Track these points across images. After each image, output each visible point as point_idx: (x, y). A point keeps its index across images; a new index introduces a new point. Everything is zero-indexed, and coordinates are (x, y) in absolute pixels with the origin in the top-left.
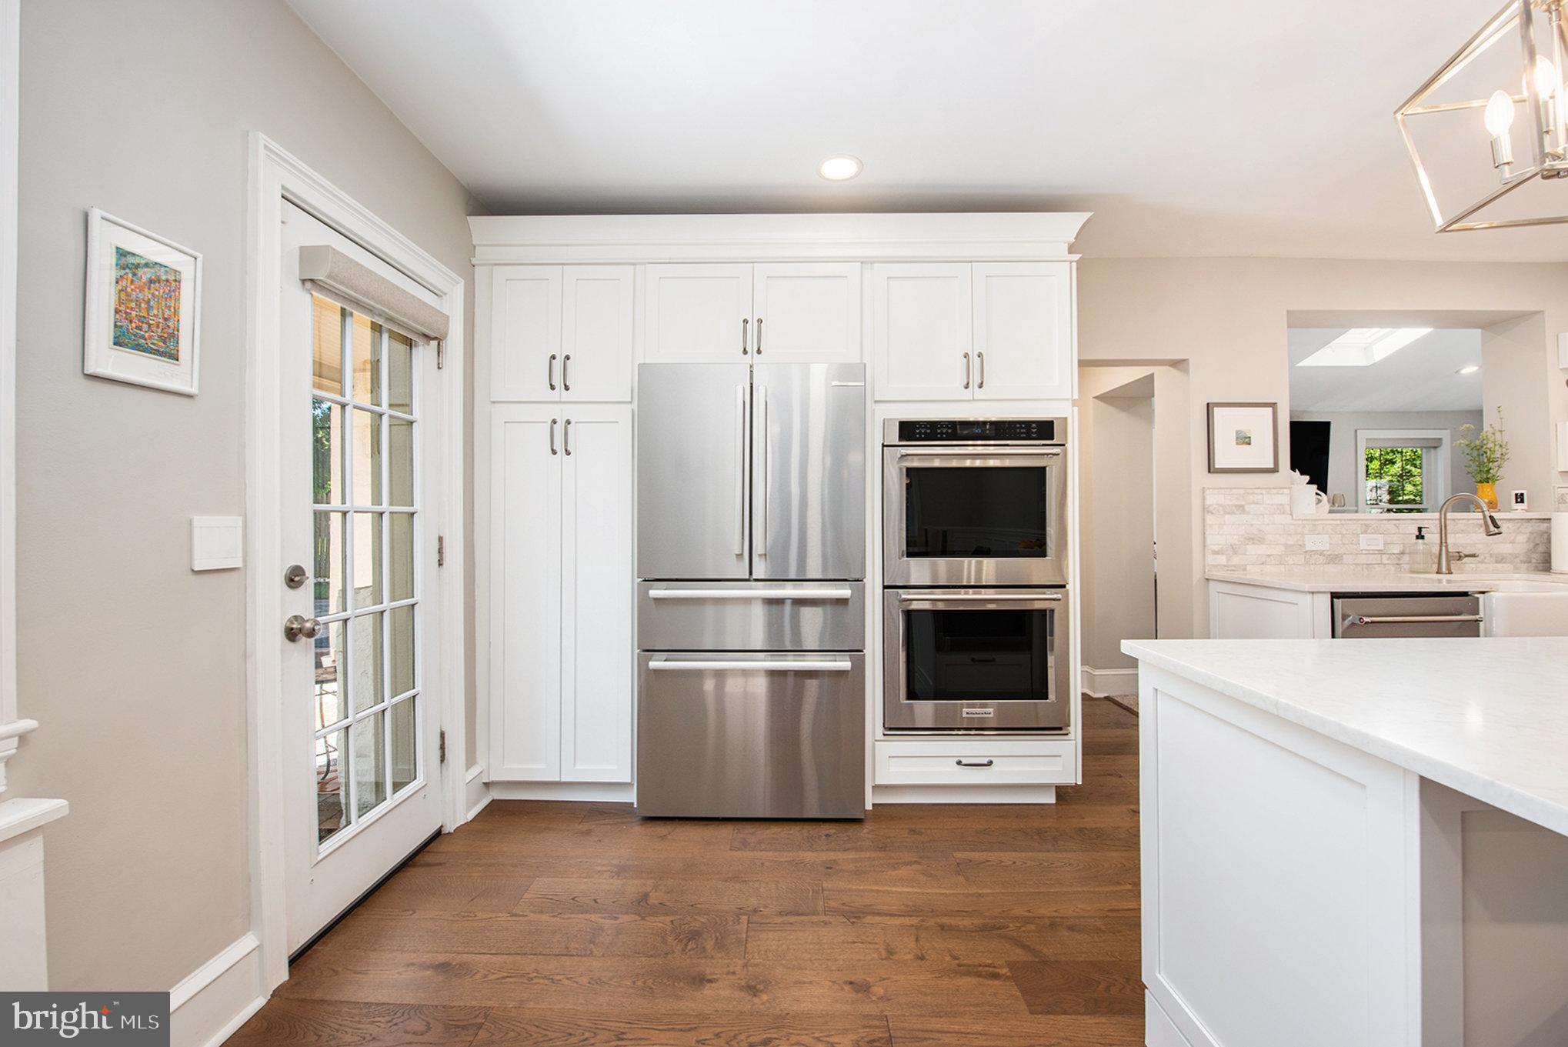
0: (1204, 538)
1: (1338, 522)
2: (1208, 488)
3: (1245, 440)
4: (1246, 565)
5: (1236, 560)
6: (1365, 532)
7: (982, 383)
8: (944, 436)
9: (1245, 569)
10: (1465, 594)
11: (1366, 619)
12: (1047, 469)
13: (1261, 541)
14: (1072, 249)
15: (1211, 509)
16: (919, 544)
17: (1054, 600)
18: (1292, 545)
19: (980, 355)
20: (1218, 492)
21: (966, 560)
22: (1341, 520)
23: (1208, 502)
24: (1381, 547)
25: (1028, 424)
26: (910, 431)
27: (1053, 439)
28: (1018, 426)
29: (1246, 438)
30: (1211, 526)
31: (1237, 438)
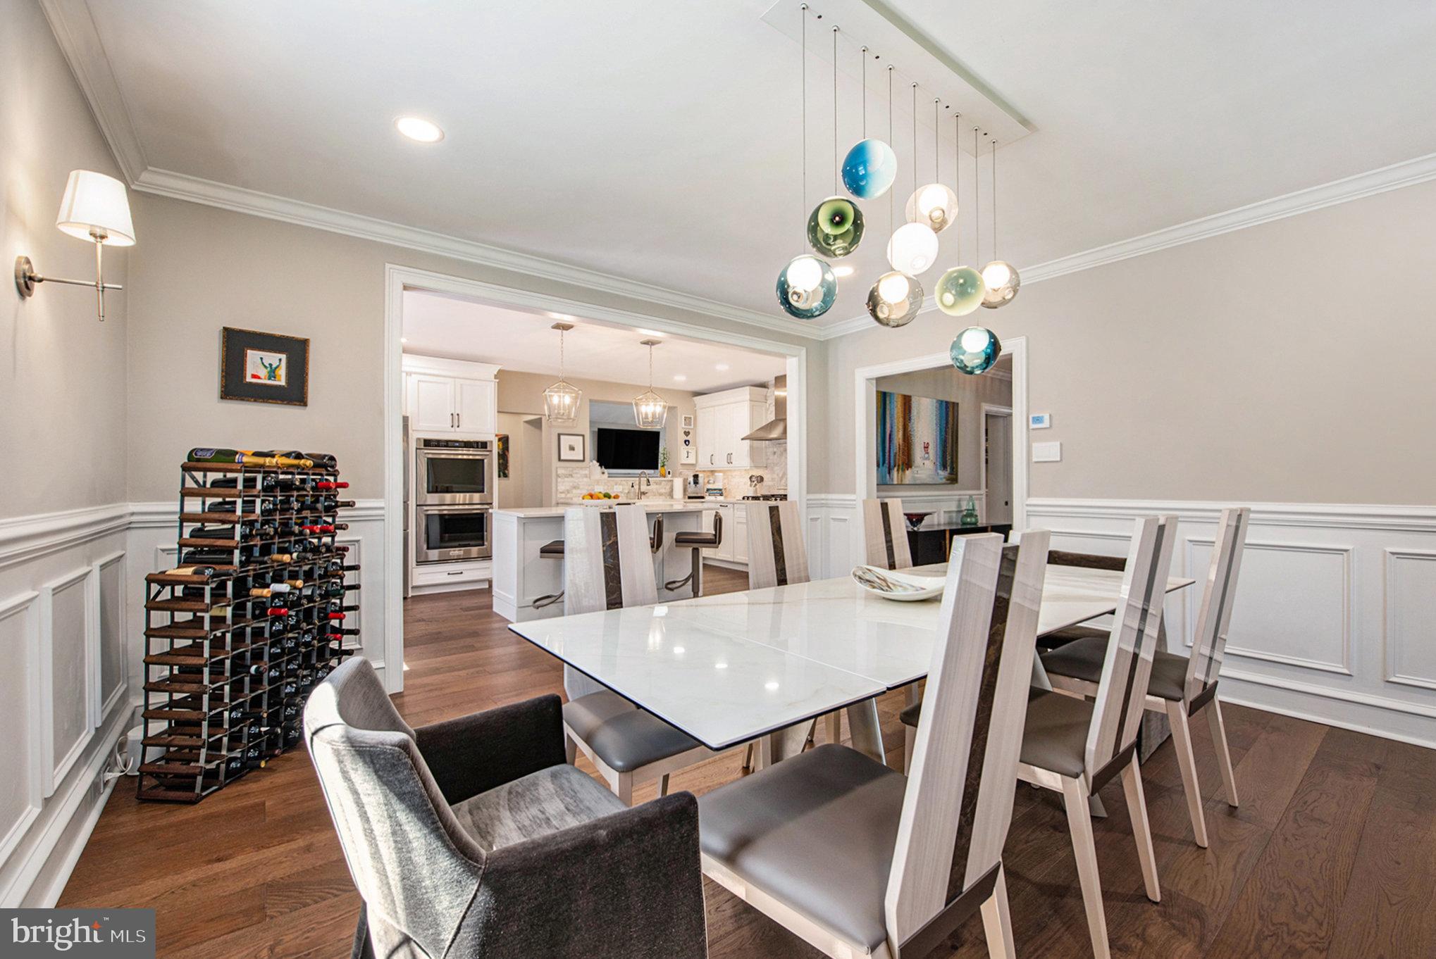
0: (557, 487)
1: (607, 481)
2: (559, 467)
3: (572, 448)
5: (569, 495)
7: (459, 426)
12: (483, 460)
13: (578, 488)
14: (496, 377)
15: (560, 475)
16: (433, 489)
17: (486, 509)
18: (590, 490)
19: (458, 415)
20: (562, 469)
21: (458, 495)
23: (559, 473)
24: (621, 490)
26: (428, 443)
27: (487, 449)
30: (559, 483)
31: (569, 448)
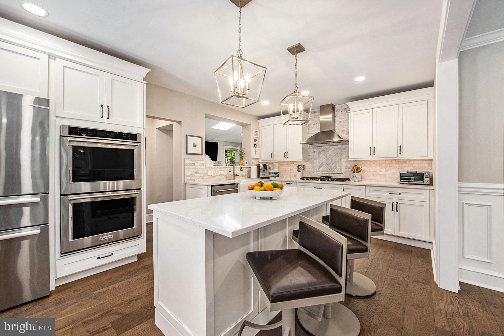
0: (185, 172)
1: (215, 168)
2: (186, 159)
4: (195, 179)
5: (192, 178)
6: (220, 170)
7: (109, 117)
8: (91, 135)
9: (195, 180)
10: (236, 184)
11: (218, 191)
12: (134, 150)
13: (198, 173)
14: (145, 79)
15: (187, 164)
17: (136, 194)
18: (205, 174)
19: (108, 107)
20: (189, 160)
22: (215, 167)
23: (186, 162)
24: (223, 174)
25: (127, 134)
26: (74, 131)
27: (136, 140)
28: (123, 134)
29: (195, 145)
30: (187, 169)
31: (193, 145)
